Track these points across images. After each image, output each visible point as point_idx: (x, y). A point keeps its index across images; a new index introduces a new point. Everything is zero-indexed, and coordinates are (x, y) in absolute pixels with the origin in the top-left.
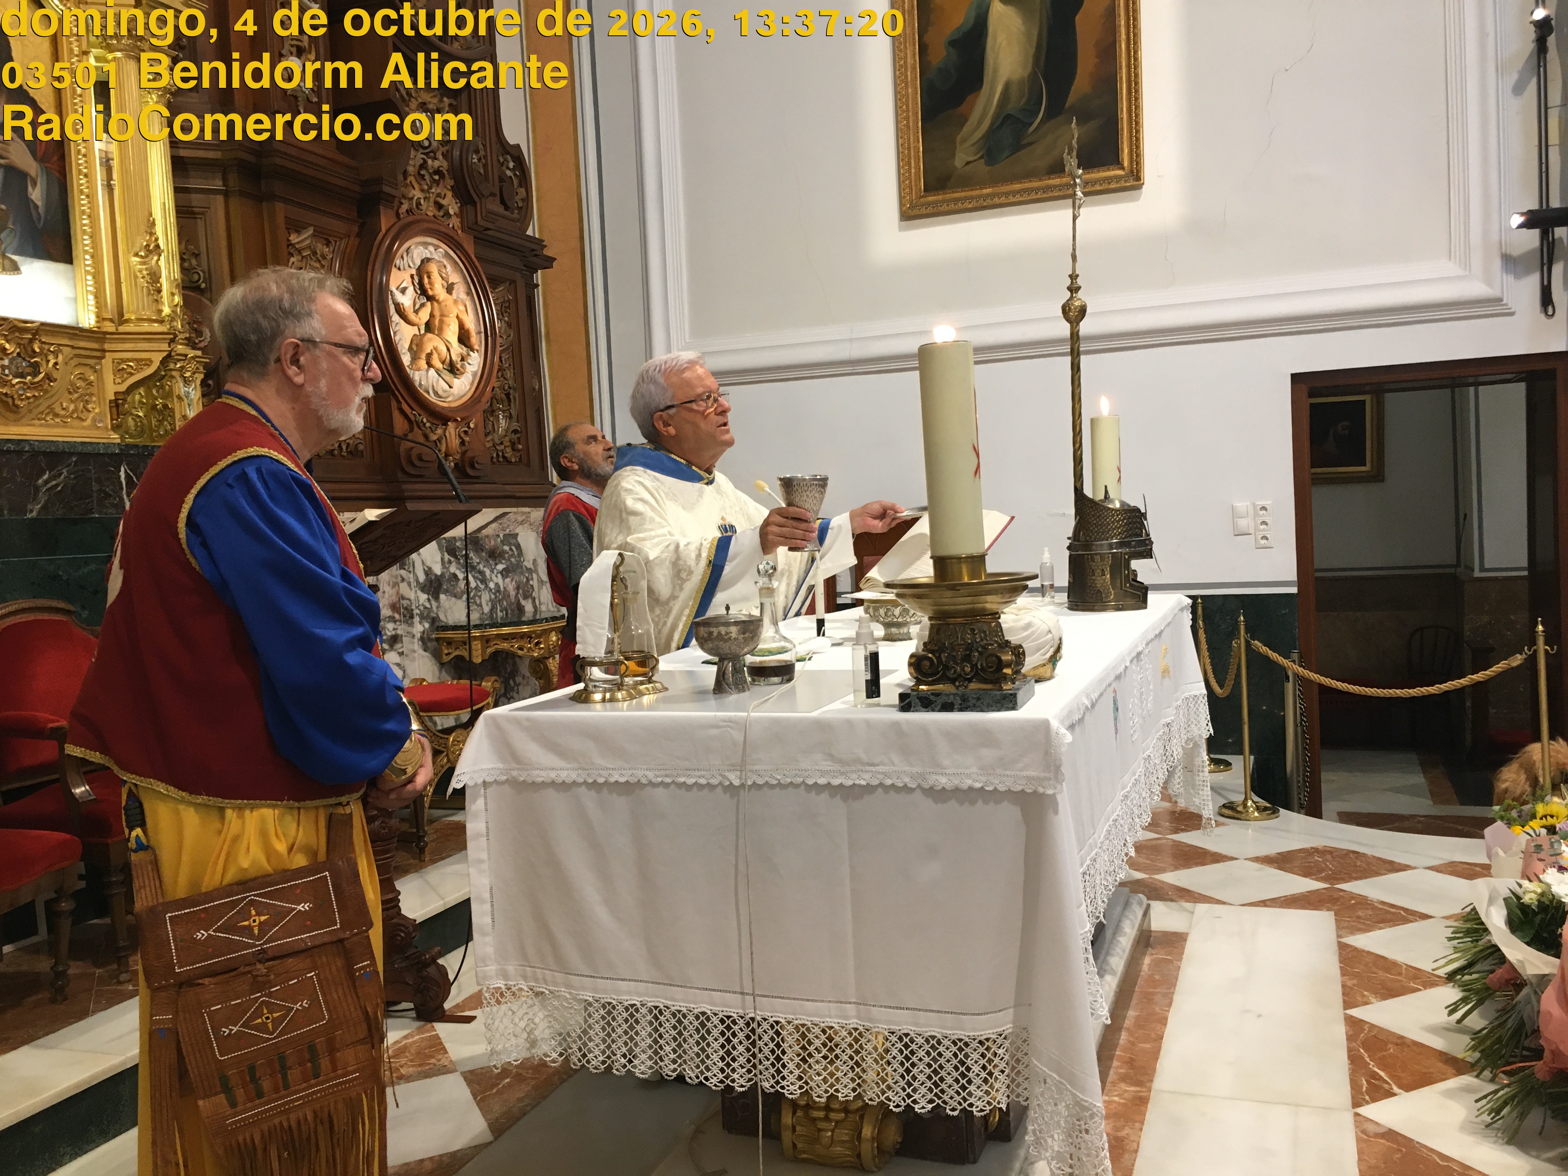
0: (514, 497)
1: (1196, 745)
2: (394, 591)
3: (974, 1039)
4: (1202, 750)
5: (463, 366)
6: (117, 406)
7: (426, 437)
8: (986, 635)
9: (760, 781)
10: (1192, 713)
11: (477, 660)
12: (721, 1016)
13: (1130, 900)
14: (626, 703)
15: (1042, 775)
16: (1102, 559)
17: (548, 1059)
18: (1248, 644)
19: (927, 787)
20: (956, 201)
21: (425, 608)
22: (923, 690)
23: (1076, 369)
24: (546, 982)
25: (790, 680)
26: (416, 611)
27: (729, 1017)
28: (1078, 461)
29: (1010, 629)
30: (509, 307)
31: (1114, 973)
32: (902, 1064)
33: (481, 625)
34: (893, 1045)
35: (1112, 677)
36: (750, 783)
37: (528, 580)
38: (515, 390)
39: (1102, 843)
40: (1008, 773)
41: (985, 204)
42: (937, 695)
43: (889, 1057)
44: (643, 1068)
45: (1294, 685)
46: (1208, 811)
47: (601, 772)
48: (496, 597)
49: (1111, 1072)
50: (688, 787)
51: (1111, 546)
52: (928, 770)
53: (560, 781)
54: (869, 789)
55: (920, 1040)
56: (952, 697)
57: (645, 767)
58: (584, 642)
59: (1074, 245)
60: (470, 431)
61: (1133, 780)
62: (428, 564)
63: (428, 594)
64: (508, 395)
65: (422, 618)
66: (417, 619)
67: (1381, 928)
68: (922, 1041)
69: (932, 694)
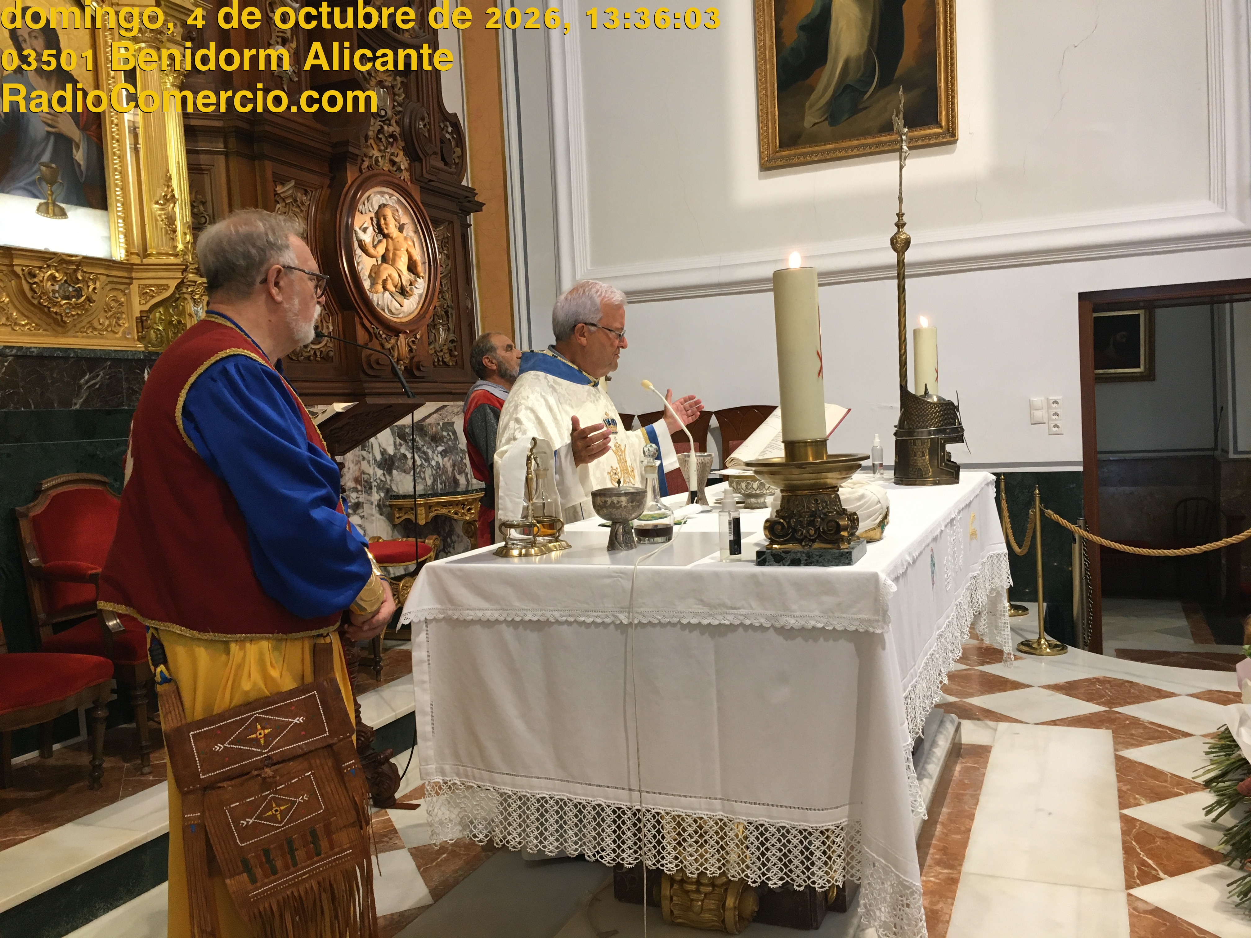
0: (451, 393)
1: (999, 594)
2: (357, 468)
3: (817, 830)
4: (1003, 598)
5: (411, 290)
6: (142, 322)
7: (382, 346)
8: (827, 505)
9: (645, 621)
10: (996, 568)
11: (422, 522)
12: (613, 807)
13: (945, 719)
14: (538, 558)
15: (872, 617)
16: (922, 444)
17: (476, 839)
18: (1041, 511)
19: (779, 626)
20: (805, 154)
21: (381, 481)
22: (776, 548)
23: (901, 289)
24: (474, 778)
25: (670, 539)
26: (374, 484)
27: (619, 809)
28: (903, 364)
29: (847, 500)
30: (447, 243)
31: (930, 777)
32: (758, 849)
33: (425, 495)
34: (751, 833)
35: (930, 539)
36: (636, 622)
37: (462, 459)
38: (452, 308)
39: (921, 673)
40: (844, 615)
41: (828, 157)
42: (787, 552)
43: (747, 843)
44: (551, 847)
45: (1080, 546)
46: (1008, 647)
47: (518, 612)
48: (437, 473)
49: (929, 858)
50: (587, 625)
51: (930, 433)
52: (780, 613)
53: (484, 619)
54: (732, 628)
55: (773, 830)
56: (799, 554)
57: (552, 608)
58: (505, 509)
59: (901, 189)
60: (417, 341)
61: (946, 622)
62: (384, 446)
63: (384, 470)
64: (446, 312)
65: (379, 488)
66: (375, 490)
67: (1150, 744)
68: (775, 830)
69: (783, 552)
